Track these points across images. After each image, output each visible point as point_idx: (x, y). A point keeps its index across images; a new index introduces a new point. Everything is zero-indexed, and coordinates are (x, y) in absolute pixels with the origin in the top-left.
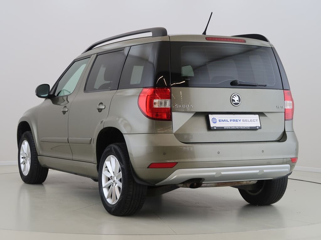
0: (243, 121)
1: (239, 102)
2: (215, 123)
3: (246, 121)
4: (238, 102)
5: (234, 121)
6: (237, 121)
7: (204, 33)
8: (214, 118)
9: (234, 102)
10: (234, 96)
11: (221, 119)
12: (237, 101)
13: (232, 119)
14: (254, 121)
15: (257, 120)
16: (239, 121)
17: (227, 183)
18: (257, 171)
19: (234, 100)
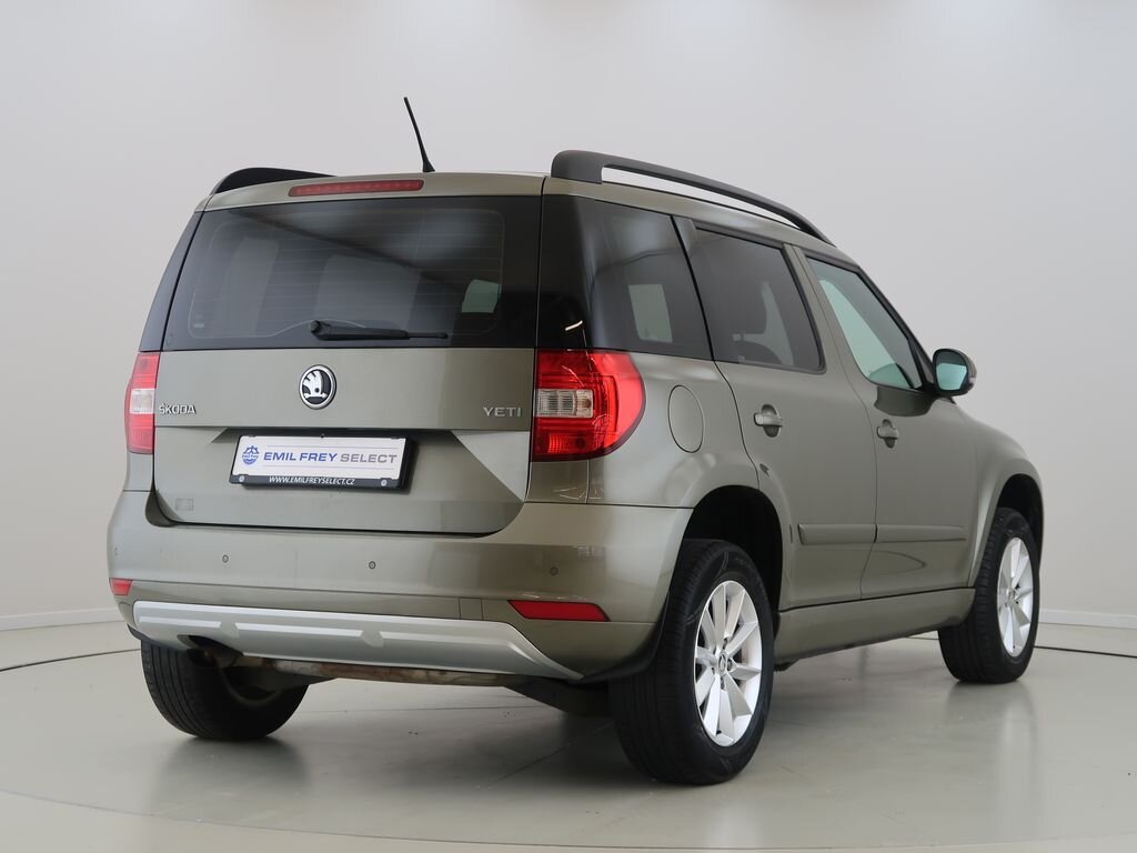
0: (345, 458)
1: (324, 395)
2: (248, 462)
3: (354, 458)
4: (318, 395)
5: (313, 456)
6: (322, 457)
7: (427, 167)
8: (252, 447)
9: (307, 396)
10: (310, 376)
11: (273, 451)
12: (317, 390)
13: (309, 451)
14: (382, 459)
15: (392, 457)
16: (328, 458)
17: (355, 668)
18: (357, 633)
19: (306, 390)
